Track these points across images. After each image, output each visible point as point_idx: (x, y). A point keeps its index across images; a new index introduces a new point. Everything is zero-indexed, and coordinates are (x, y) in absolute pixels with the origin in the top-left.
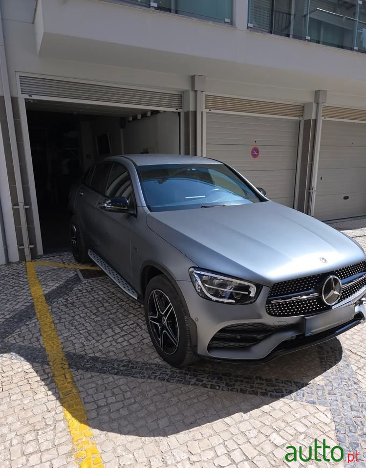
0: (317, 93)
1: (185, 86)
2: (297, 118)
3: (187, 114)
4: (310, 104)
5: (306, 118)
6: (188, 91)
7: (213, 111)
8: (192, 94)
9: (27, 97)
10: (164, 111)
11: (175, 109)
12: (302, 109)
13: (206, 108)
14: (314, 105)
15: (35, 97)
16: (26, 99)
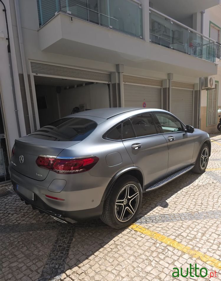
0: (169, 75)
1: (113, 69)
2: (160, 87)
3: (114, 85)
4: (166, 80)
5: (164, 87)
6: (114, 72)
7: (126, 83)
8: (117, 74)
9: (35, 74)
10: (97, 83)
11: (108, 82)
12: (162, 82)
13: (123, 81)
14: (168, 80)
15: (39, 75)
16: (34, 76)
